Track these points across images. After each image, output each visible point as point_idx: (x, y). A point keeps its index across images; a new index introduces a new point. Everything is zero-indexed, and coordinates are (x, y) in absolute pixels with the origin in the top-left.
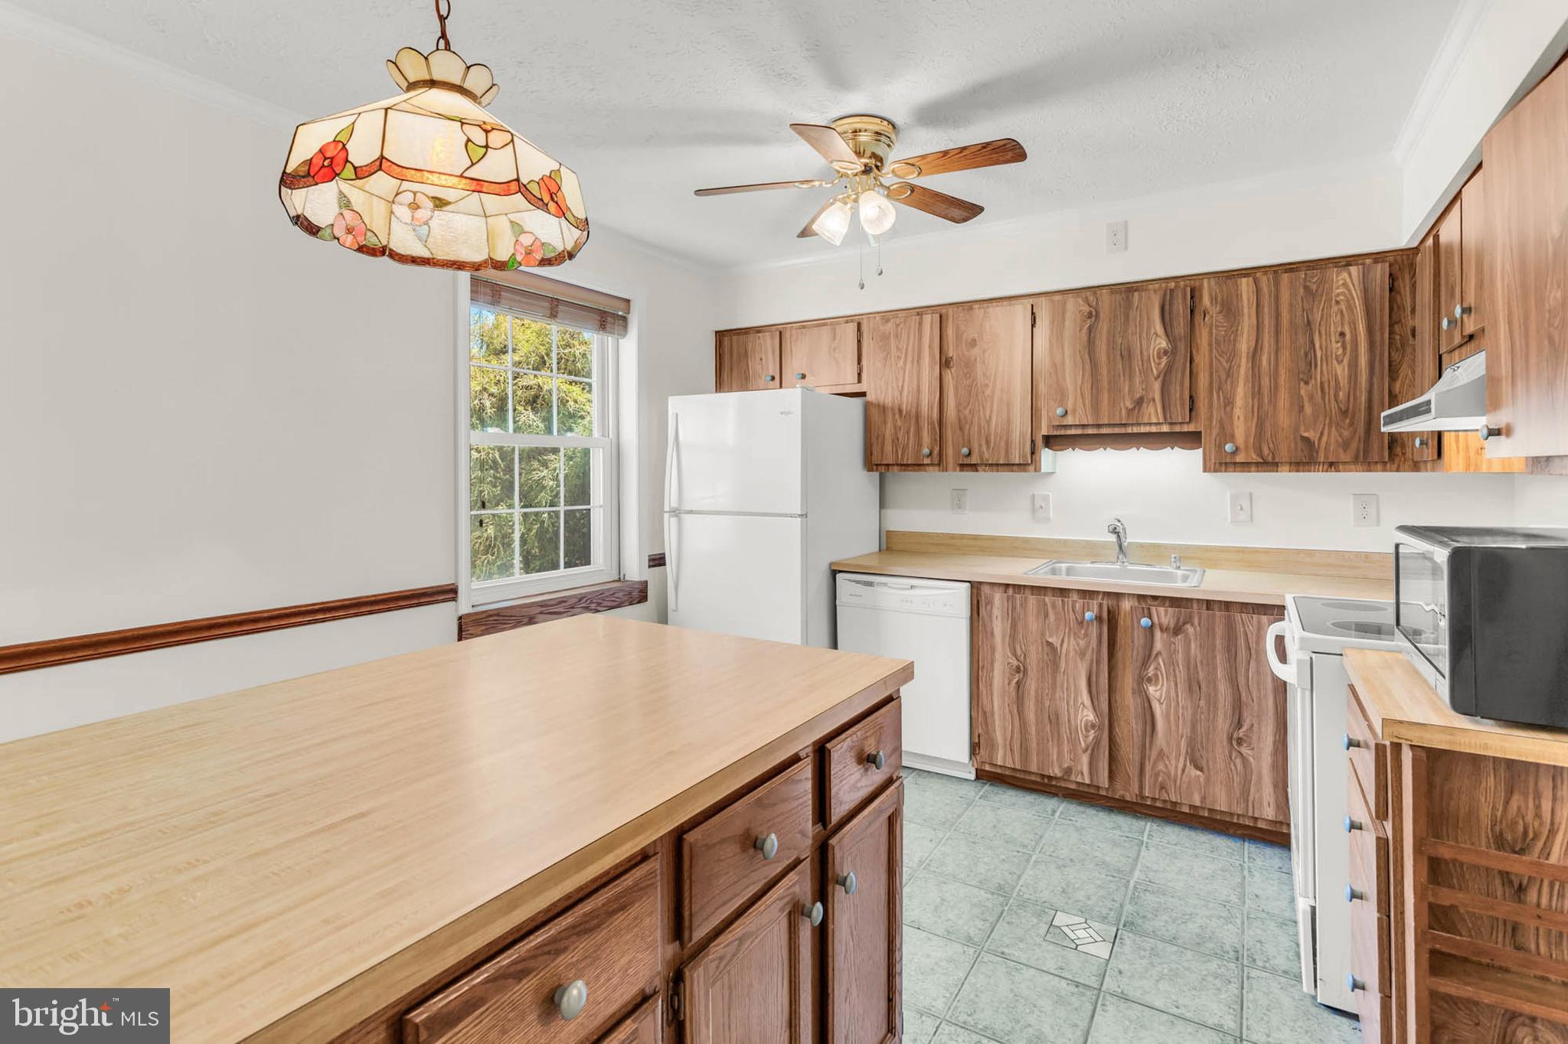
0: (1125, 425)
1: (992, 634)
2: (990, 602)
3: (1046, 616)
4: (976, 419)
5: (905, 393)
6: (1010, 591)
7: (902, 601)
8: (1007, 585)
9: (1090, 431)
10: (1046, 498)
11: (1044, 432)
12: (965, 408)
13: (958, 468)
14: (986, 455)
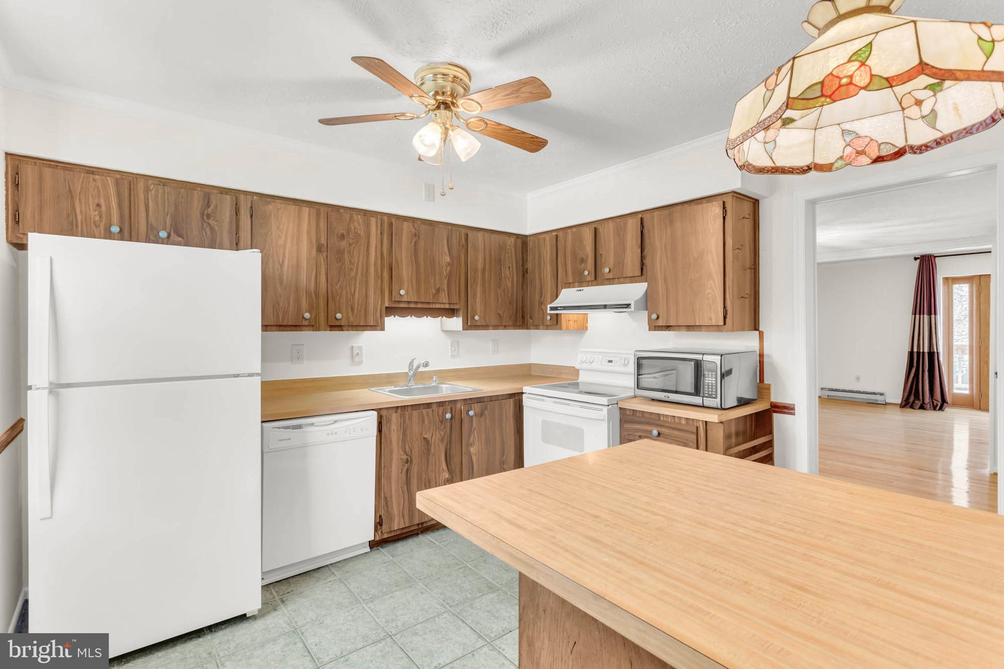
0: (429, 303)
1: (391, 442)
2: (389, 421)
3: (423, 421)
4: (344, 293)
5: (286, 267)
6: (399, 410)
7: (328, 434)
8: (397, 407)
9: (412, 306)
10: (360, 348)
11: (387, 305)
12: (336, 284)
13: (328, 328)
14: (351, 319)
